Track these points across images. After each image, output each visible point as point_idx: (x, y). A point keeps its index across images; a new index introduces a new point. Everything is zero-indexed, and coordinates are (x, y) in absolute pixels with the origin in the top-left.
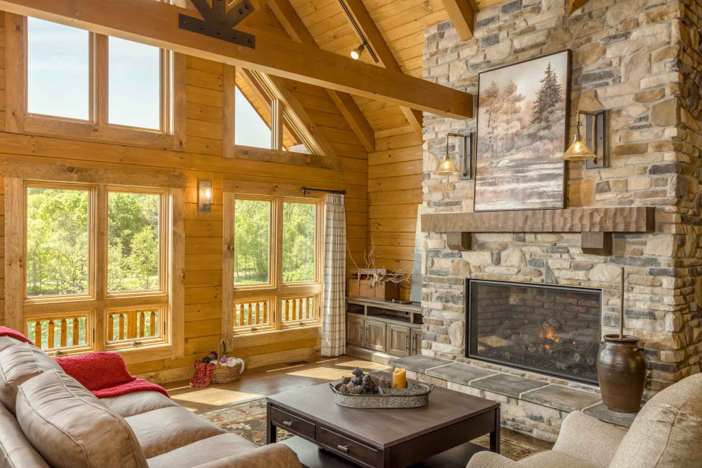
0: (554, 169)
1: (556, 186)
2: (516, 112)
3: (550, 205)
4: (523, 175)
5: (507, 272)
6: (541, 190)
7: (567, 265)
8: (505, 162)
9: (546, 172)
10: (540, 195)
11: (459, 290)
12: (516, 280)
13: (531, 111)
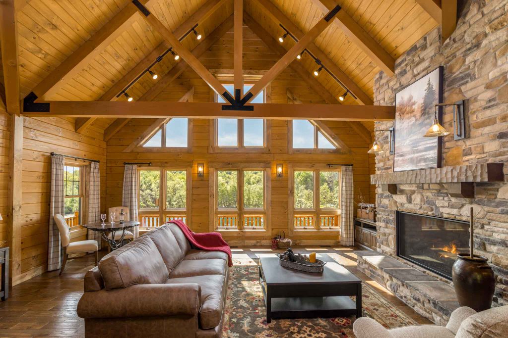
0: (432, 143)
1: (433, 154)
2: (413, 111)
3: (430, 166)
4: (416, 149)
5: (414, 208)
6: (426, 157)
7: (446, 204)
8: (408, 142)
9: (428, 145)
10: (425, 160)
11: (392, 217)
12: (419, 213)
13: (420, 110)
